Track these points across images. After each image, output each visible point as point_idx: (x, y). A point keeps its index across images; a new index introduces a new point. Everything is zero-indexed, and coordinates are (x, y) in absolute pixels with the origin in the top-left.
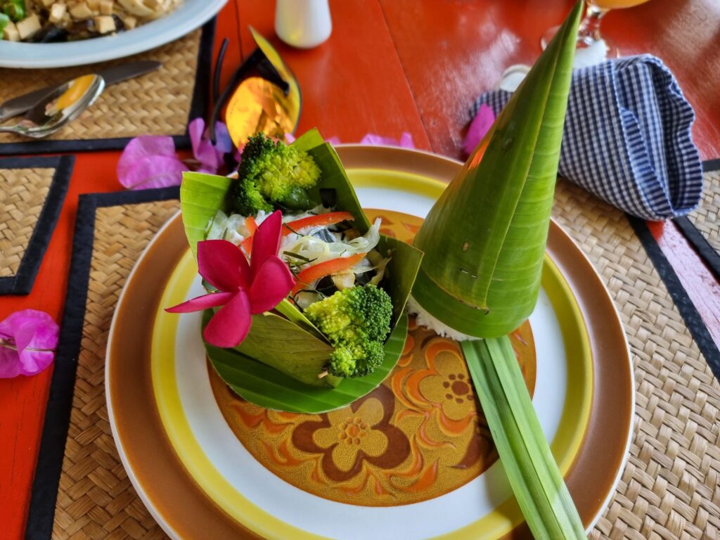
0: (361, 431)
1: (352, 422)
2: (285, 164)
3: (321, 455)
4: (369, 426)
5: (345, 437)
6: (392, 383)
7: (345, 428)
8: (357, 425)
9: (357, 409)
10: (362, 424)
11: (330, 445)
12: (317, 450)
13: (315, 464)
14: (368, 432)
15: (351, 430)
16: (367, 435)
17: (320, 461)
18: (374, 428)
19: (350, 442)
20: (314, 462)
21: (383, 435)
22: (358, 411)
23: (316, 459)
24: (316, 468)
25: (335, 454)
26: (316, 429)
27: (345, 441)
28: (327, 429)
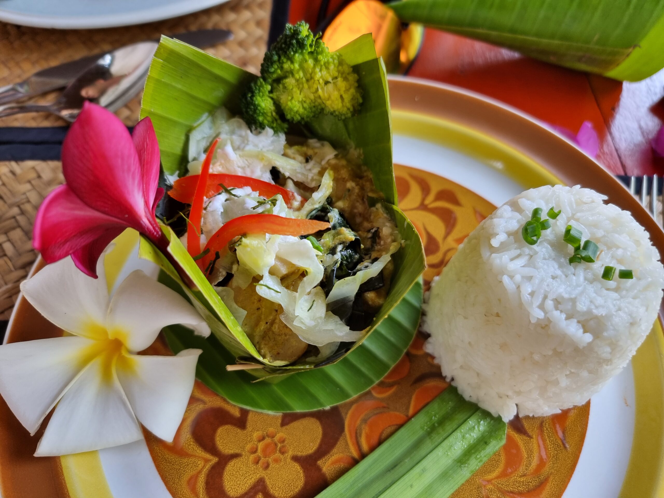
0: (278, 455)
1: (273, 437)
2: (315, 74)
3: (215, 460)
4: (290, 453)
5: (254, 451)
6: (350, 412)
7: (260, 441)
8: (276, 445)
9: (287, 424)
10: (283, 447)
11: (231, 452)
12: (213, 450)
13: (200, 466)
14: (285, 460)
15: (267, 446)
16: (282, 463)
17: (208, 466)
18: (296, 459)
19: (257, 462)
20: (201, 463)
21: (302, 475)
22: (287, 427)
23: (207, 461)
24: (200, 472)
25: (231, 467)
26: (227, 423)
27: (252, 457)
28: (239, 430)
